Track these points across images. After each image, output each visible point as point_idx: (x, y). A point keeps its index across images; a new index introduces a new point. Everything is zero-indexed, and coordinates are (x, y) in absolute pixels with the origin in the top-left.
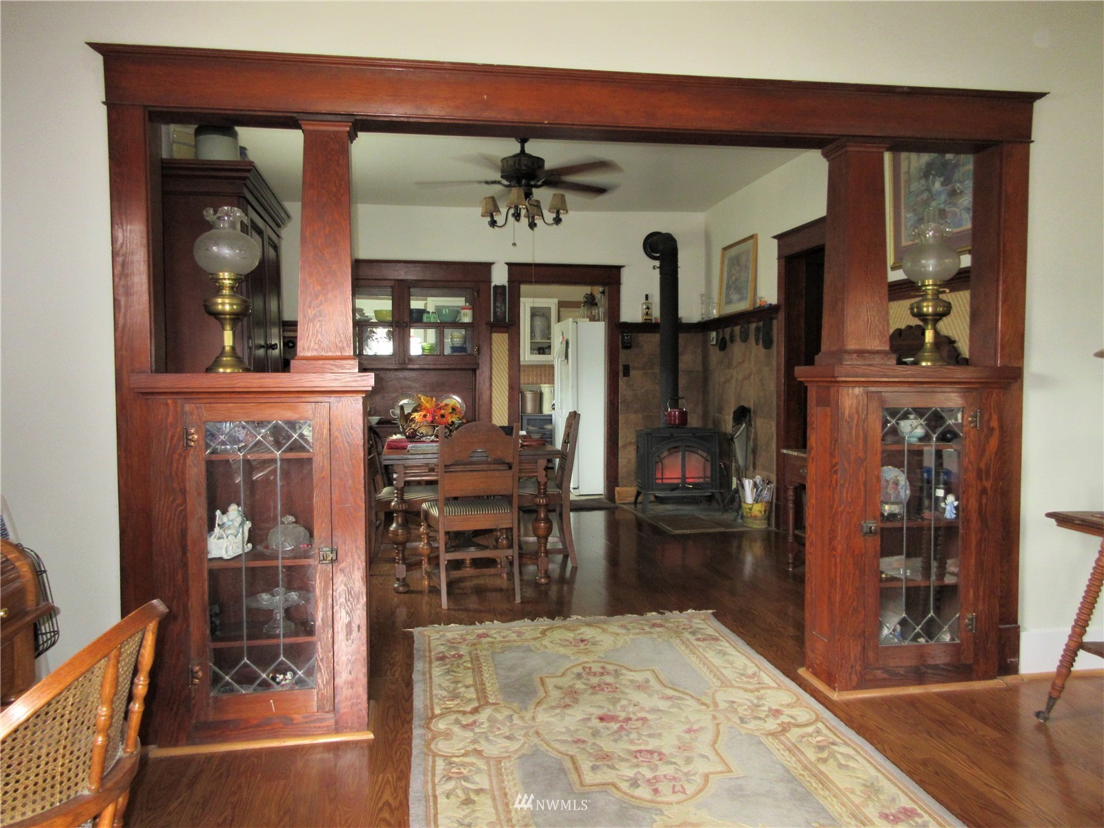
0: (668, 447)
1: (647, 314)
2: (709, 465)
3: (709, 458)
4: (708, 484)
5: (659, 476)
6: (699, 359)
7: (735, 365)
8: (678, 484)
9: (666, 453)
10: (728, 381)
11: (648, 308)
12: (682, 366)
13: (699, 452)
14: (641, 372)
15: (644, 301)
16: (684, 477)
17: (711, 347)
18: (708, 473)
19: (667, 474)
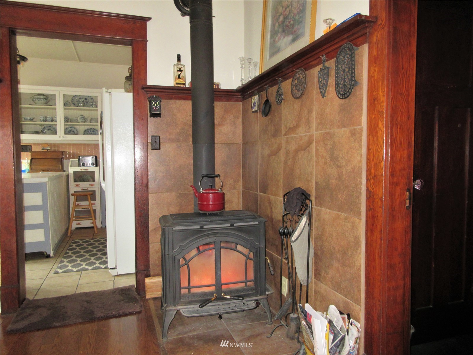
0: (196, 245)
1: (179, 77)
2: (251, 264)
3: (252, 255)
4: (252, 289)
5: (184, 283)
6: (239, 131)
7: (283, 133)
8: (211, 294)
9: (194, 252)
10: (275, 153)
11: (180, 70)
12: (218, 138)
13: (239, 248)
14: (174, 144)
15: (176, 61)
16: (218, 284)
17: (253, 115)
18: (251, 275)
19: (196, 280)
